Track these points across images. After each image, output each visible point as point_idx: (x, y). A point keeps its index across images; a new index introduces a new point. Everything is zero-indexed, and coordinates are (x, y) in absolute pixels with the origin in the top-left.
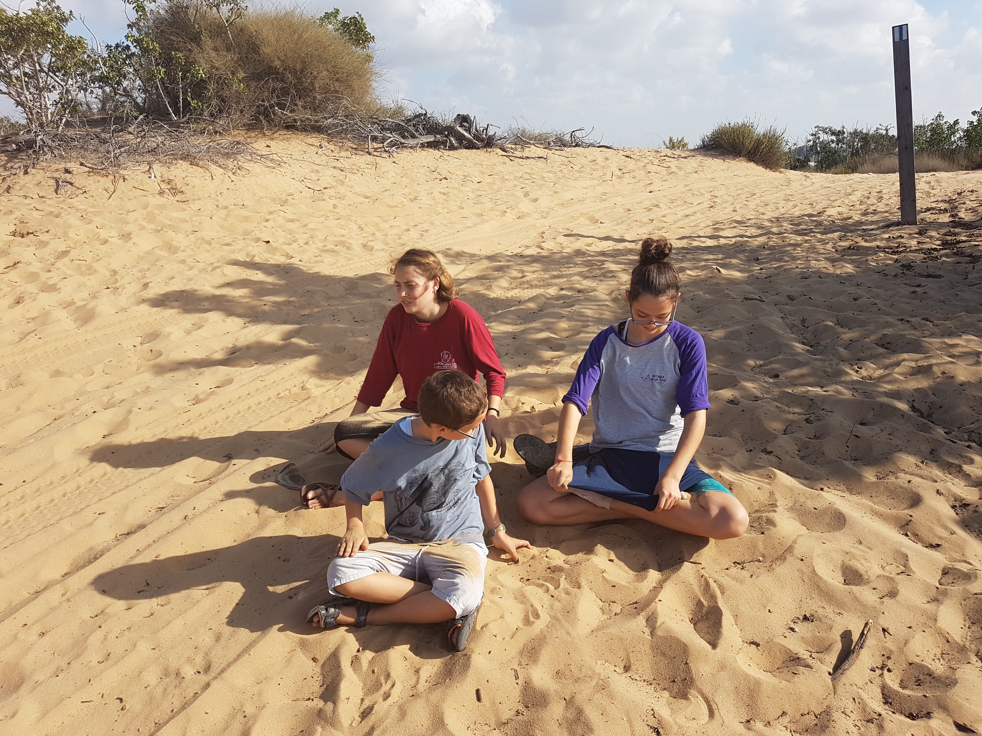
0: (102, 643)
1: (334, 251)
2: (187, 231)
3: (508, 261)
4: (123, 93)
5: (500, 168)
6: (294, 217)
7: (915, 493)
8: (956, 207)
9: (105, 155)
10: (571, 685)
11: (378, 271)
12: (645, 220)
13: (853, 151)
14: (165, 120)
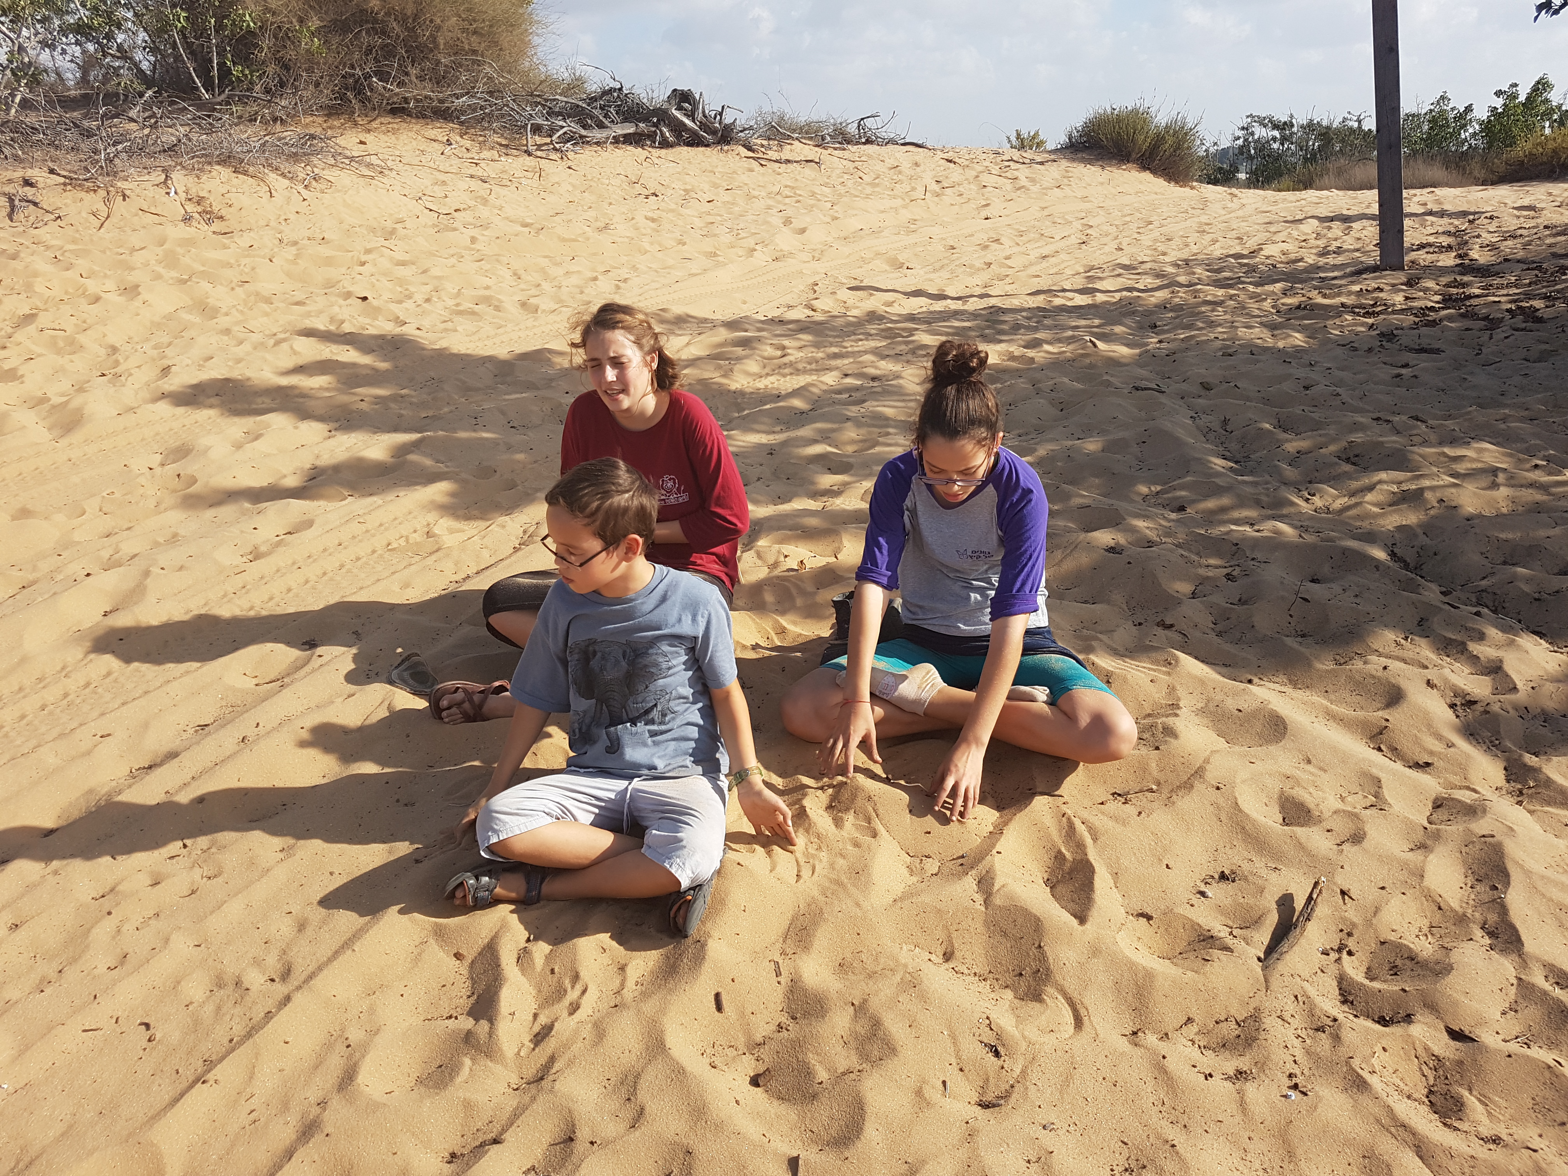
0: (114, 938)
1: (473, 313)
2: (232, 282)
3: (760, 330)
4: (118, 54)
5: (744, 178)
6: (407, 257)
7: (1394, 686)
8: (1466, 242)
9: (90, 157)
10: (863, 983)
11: (546, 346)
12: (979, 264)
13: (1307, 154)
14: (190, 99)
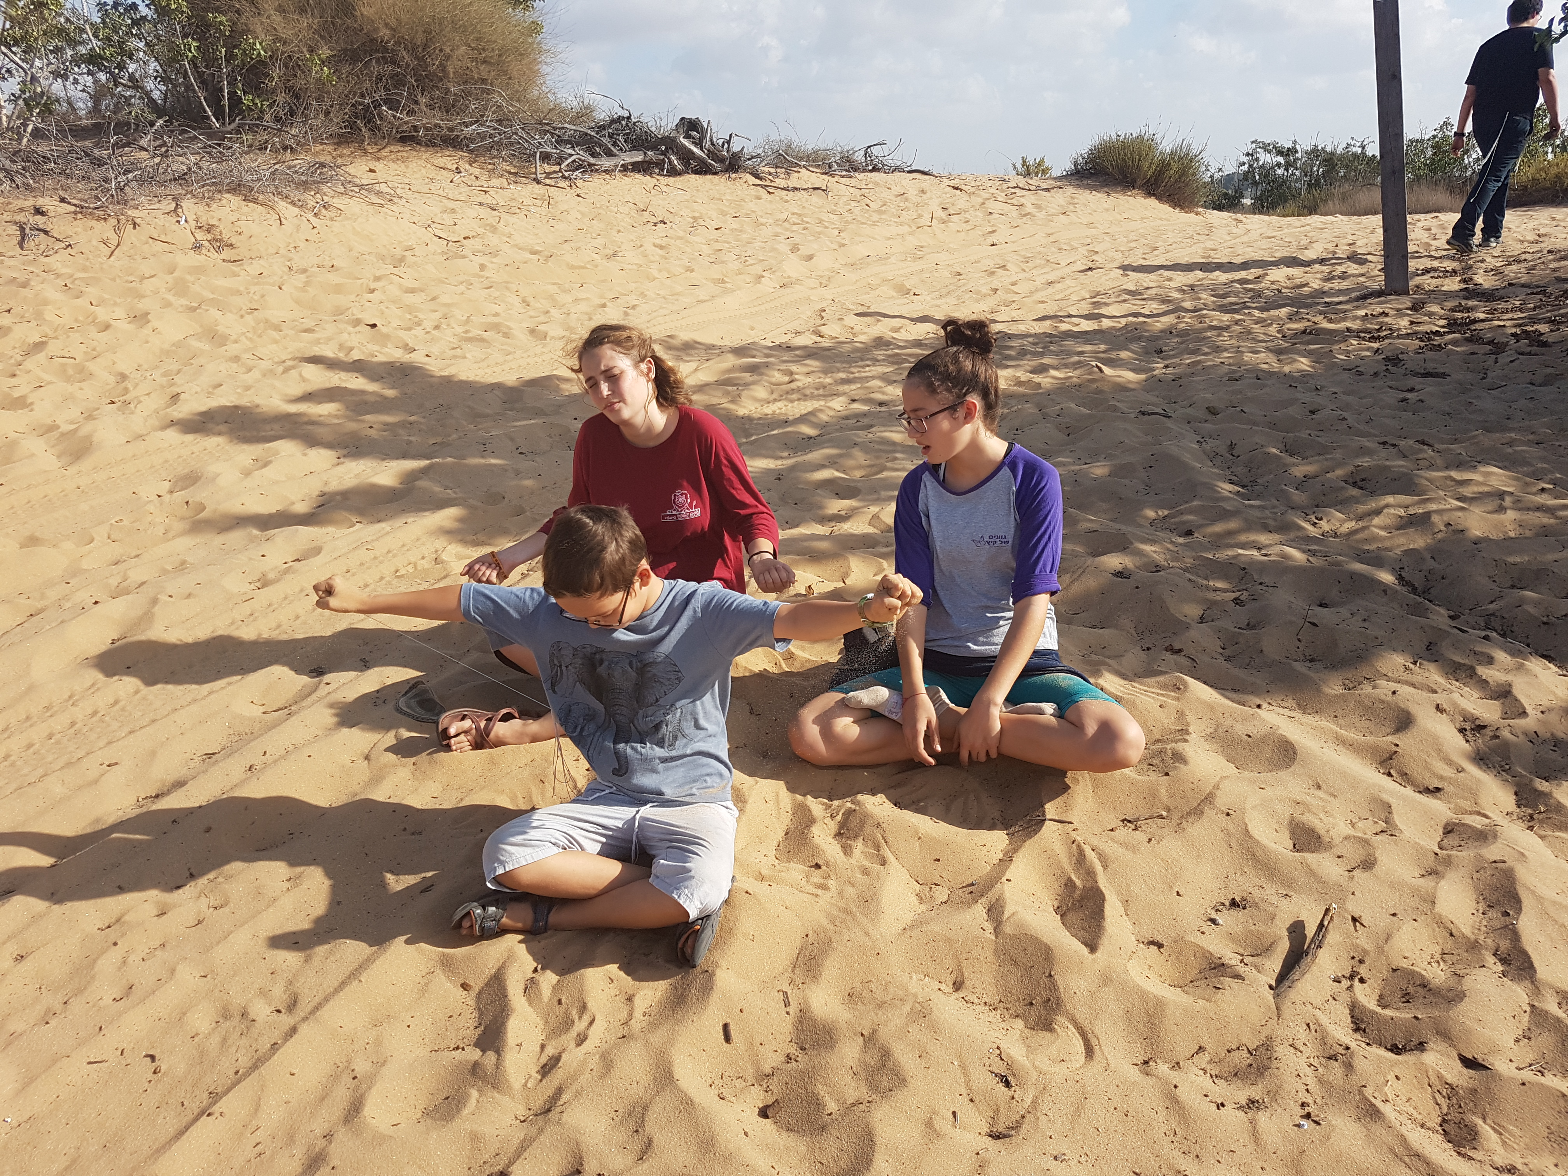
0: (119, 969)
1: (482, 340)
2: (241, 309)
3: (767, 356)
4: (130, 84)
5: (752, 205)
6: (416, 285)
7: (1403, 710)
8: (1471, 267)
9: (101, 186)
10: (872, 1013)
11: (555, 373)
12: (985, 290)
13: (1311, 181)
14: (200, 128)
